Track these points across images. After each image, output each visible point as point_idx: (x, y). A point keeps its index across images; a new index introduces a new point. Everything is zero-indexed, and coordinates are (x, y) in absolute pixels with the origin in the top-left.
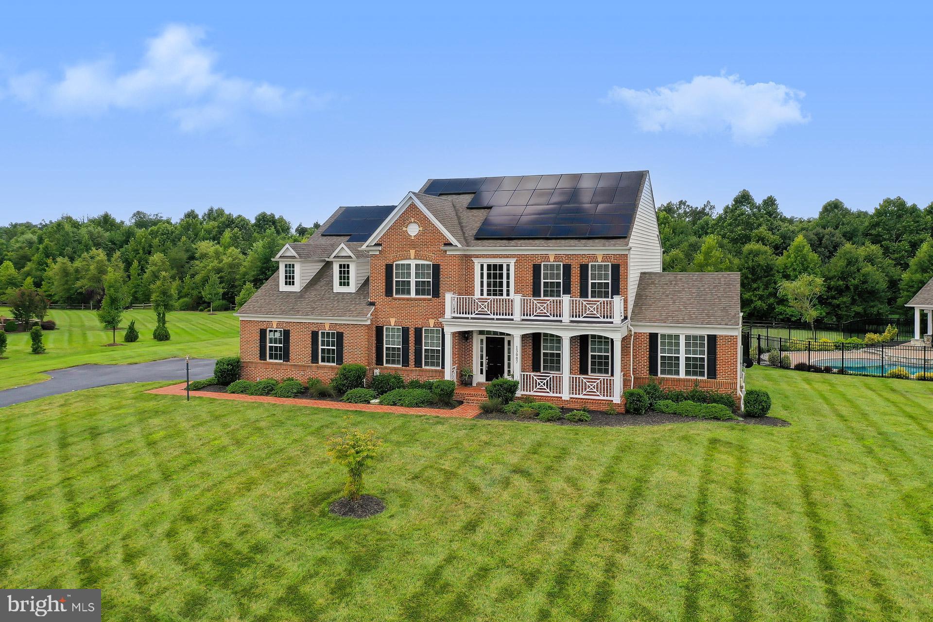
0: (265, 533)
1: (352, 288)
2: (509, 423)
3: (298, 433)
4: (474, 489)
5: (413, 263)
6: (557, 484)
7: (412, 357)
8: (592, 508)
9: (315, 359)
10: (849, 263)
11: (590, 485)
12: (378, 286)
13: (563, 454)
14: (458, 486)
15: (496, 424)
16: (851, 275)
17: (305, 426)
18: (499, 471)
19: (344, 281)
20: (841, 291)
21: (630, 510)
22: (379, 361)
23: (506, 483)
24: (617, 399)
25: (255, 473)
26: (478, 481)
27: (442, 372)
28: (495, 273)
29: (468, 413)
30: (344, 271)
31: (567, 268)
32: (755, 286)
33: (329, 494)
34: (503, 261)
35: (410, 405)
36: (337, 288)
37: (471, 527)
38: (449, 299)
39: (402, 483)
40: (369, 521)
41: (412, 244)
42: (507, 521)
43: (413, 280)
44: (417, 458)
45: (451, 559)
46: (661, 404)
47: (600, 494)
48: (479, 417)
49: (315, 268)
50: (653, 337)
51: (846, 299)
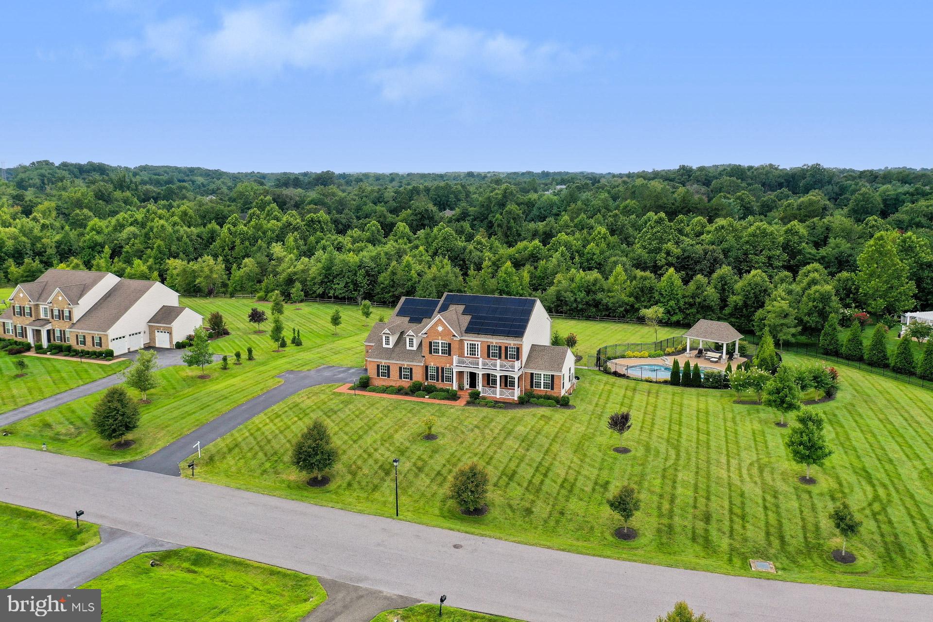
0: (408, 444)
1: (415, 348)
2: (476, 408)
3: (404, 412)
4: (463, 432)
5: (440, 342)
6: (487, 431)
7: (440, 378)
8: (495, 438)
9: (401, 378)
10: (698, 288)
11: (497, 431)
12: (425, 349)
13: (492, 420)
14: (458, 432)
15: (471, 409)
16: (698, 296)
17: (406, 409)
18: (471, 426)
19: (411, 345)
20: (691, 305)
21: (505, 439)
22: (427, 379)
23: (472, 430)
24: (516, 399)
25: (397, 427)
26: (464, 430)
27: (452, 385)
28: (473, 347)
29: (461, 403)
30: (411, 341)
31: (500, 347)
32: (643, 299)
33: (421, 434)
34: (476, 343)
35: (441, 399)
36: (408, 348)
37: (462, 443)
38: (455, 358)
39: (442, 430)
40: (434, 441)
41: (440, 334)
42: (471, 441)
43: (440, 348)
44: (445, 422)
45: (456, 451)
46: (532, 400)
47: (498, 434)
48: (466, 405)
49: (396, 336)
50: (532, 374)
51: (694, 310)
